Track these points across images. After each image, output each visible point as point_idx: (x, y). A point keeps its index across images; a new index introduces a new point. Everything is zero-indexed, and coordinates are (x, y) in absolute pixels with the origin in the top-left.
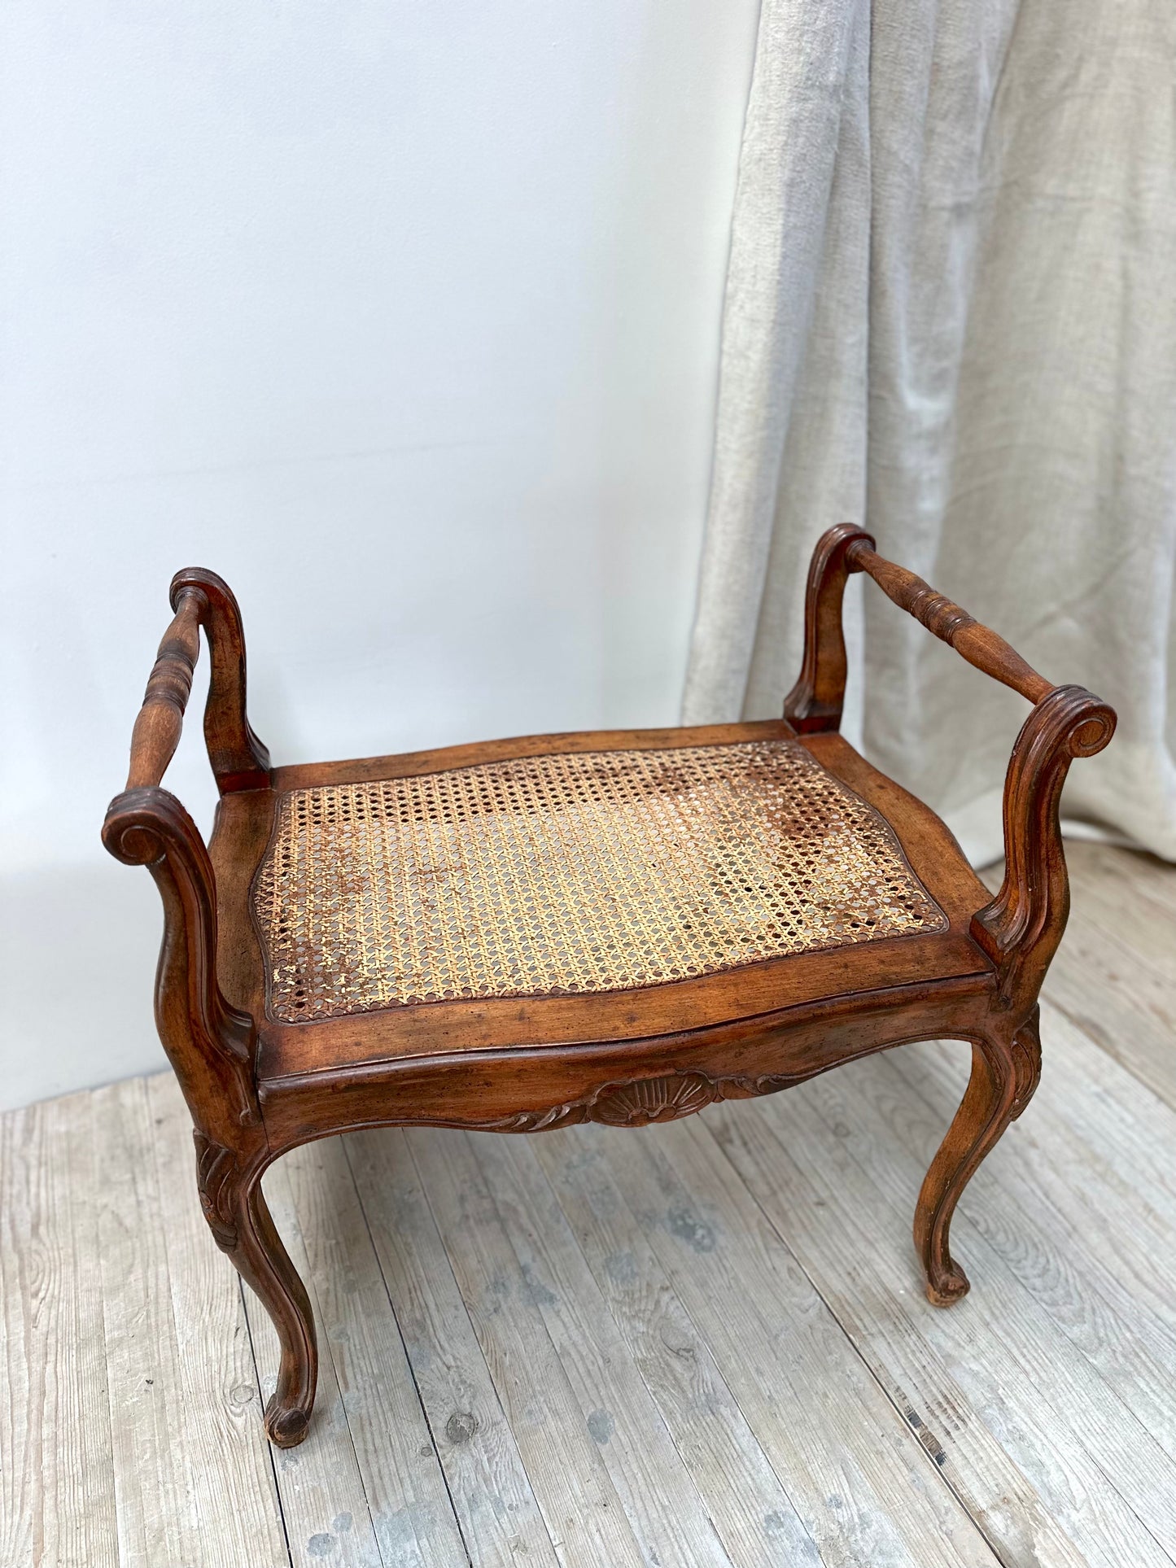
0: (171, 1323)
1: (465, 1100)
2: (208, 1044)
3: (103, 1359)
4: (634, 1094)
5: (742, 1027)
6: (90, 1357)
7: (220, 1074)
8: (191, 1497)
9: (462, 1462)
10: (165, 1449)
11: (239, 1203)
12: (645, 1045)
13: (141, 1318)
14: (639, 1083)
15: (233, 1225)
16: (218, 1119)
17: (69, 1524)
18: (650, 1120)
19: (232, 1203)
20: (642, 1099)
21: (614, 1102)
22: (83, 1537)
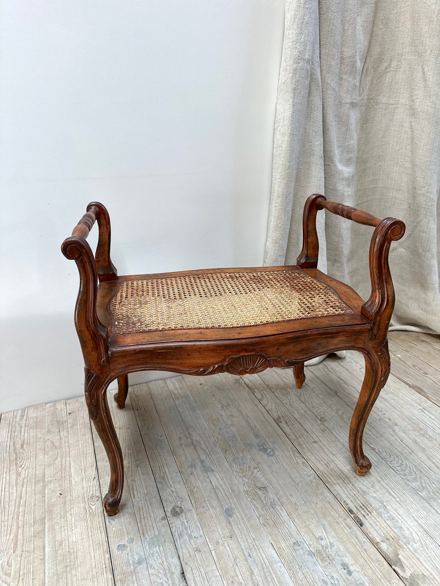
0: (70, 476)
1: (181, 361)
2: (92, 330)
3: (44, 487)
4: (240, 361)
5: (278, 337)
6: (39, 486)
7: (95, 342)
8: (74, 531)
9: (176, 523)
10: (65, 516)
11: (99, 397)
12: (244, 341)
13: (59, 474)
14: (242, 356)
15: (96, 407)
16: (94, 361)
17: (27, 539)
18: (247, 373)
19: (96, 397)
20: (243, 363)
21: (233, 364)
22: (32, 543)
